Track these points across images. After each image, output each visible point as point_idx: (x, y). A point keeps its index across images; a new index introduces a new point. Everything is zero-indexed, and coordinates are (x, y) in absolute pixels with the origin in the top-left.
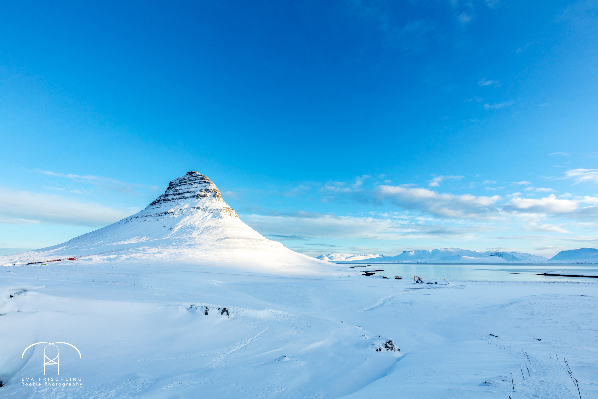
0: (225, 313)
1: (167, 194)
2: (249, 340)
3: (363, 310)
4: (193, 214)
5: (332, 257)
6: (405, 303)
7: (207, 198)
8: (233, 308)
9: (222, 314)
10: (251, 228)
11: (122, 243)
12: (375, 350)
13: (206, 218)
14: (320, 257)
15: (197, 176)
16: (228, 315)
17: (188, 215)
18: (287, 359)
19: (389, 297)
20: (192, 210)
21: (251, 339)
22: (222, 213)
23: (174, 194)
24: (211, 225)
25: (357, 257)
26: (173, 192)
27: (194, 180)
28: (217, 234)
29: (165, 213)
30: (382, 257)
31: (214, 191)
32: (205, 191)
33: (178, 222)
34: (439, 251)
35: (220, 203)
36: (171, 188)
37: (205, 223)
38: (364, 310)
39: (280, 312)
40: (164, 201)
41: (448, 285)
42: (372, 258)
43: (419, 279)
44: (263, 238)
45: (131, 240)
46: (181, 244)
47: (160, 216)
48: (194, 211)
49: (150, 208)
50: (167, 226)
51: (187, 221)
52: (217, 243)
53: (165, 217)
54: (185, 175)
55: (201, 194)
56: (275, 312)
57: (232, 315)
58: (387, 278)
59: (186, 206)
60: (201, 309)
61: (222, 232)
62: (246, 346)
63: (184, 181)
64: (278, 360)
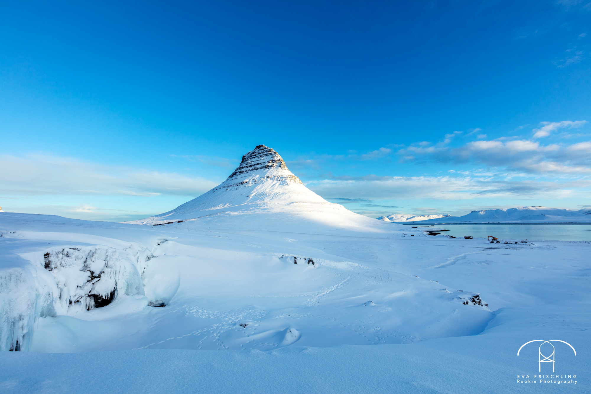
0: (311, 263)
1: (241, 166)
2: (335, 286)
3: (433, 267)
4: (264, 183)
5: (393, 218)
6: (480, 262)
7: (274, 168)
8: (316, 260)
9: (308, 263)
10: (314, 193)
11: (212, 209)
12: (462, 303)
13: (274, 185)
14: (381, 218)
15: (265, 149)
16: (314, 265)
17: (260, 184)
18: (373, 304)
19: (460, 256)
20: (262, 179)
21: (337, 285)
22: (288, 181)
23: (247, 166)
24: (280, 192)
25: (419, 217)
26: (246, 164)
27: (262, 153)
28: (285, 199)
29: (241, 184)
30: (447, 217)
31: (279, 161)
32: (272, 162)
33: (252, 190)
34: (517, 210)
35: (285, 172)
36: (244, 161)
37: (274, 190)
38: (435, 267)
39: (356, 265)
40: (239, 173)
41: (532, 246)
42: (435, 218)
43: (494, 239)
44: (325, 201)
45: (219, 206)
46: (256, 209)
47: (237, 186)
48: (265, 180)
49: (229, 179)
50: (244, 194)
51: (259, 189)
52: (286, 207)
53: (242, 186)
54: (254, 149)
55: (269, 165)
56: (352, 265)
57: (317, 265)
58: (455, 238)
59: (258, 176)
60: (291, 259)
61: (290, 197)
62: (333, 291)
63: (254, 154)
64: (365, 304)
